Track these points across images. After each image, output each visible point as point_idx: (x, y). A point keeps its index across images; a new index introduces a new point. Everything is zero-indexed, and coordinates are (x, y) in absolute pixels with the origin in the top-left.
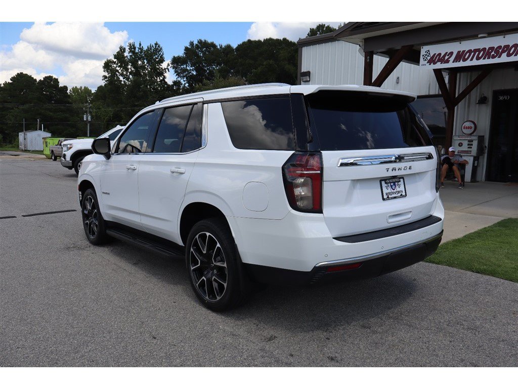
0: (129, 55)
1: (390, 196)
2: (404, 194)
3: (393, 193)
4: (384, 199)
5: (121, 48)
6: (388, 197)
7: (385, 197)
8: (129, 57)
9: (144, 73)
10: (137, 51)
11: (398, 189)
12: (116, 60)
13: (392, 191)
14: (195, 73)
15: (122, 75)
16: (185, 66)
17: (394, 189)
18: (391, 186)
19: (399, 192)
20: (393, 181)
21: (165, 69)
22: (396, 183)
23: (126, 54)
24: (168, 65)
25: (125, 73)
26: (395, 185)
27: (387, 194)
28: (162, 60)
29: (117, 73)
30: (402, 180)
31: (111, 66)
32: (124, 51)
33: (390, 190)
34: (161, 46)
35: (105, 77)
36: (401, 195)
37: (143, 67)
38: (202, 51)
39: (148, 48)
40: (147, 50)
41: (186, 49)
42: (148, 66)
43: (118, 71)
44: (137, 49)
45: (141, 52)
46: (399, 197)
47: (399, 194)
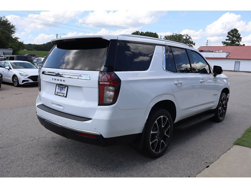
1: (58, 94)
2: (65, 95)
3: (60, 93)
4: (55, 94)
6: (57, 94)
11: (63, 92)
13: (60, 92)
17: (61, 91)
18: (60, 89)
19: (63, 93)
20: (62, 86)
22: (63, 88)
26: (62, 89)
27: (57, 92)
30: (66, 88)
33: (59, 91)
36: (64, 95)
46: (62, 96)
47: (63, 95)
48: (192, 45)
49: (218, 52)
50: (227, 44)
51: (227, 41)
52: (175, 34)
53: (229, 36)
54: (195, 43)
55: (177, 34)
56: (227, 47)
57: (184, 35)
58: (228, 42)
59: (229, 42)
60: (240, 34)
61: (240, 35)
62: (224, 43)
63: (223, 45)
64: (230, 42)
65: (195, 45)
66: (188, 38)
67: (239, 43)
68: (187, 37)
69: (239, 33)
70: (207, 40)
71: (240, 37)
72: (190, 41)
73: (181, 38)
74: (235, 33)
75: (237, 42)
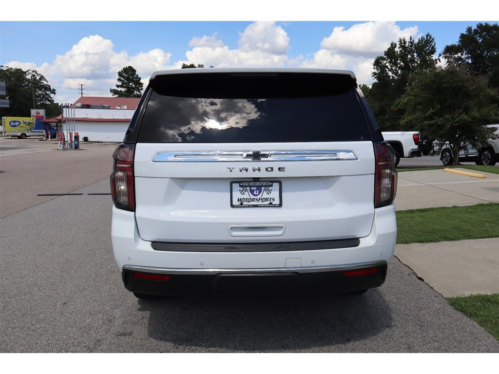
0: (399, 50)
1: (245, 203)
2: (277, 202)
3: (253, 200)
4: (232, 206)
5: (392, 44)
6: (241, 204)
7: (235, 203)
8: (399, 52)
9: (413, 66)
10: (407, 45)
12: (386, 56)
13: (252, 197)
14: (470, 61)
15: (391, 70)
16: (459, 55)
17: (256, 195)
18: (252, 191)
19: (266, 200)
20: (256, 184)
21: (436, 60)
22: (263, 188)
23: (397, 49)
24: (440, 55)
25: (394, 68)
26: (259, 189)
27: (239, 200)
28: (433, 51)
29: (386, 69)
30: (276, 184)
31: (381, 63)
32: (395, 47)
33: (247, 196)
34: (432, 37)
35: (375, 74)
36: (271, 204)
37: (412, 61)
38: (481, 36)
39: (419, 41)
40: (418, 43)
41: (462, 36)
42: (417, 59)
43: (387, 67)
44: (407, 43)
45: (411, 46)
46: (265, 206)
47: (267, 203)
48: (48, 92)
49: (119, 108)
50: (120, 94)
51: (119, 89)
52: (6, 69)
53: (122, 79)
54: (54, 90)
55: (12, 69)
56: (121, 98)
57: (27, 71)
58: (121, 91)
59: (123, 90)
60: (139, 77)
61: (140, 79)
62: (114, 92)
63: (113, 95)
64: (125, 91)
65: (55, 94)
66: (38, 78)
67: (140, 93)
68: (36, 75)
69: (138, 75)
70: (82, 85)
71: (141, 81)
72: (44, 85)
73: (22, 76)
74: (131, 75)
75: (136, 91)
